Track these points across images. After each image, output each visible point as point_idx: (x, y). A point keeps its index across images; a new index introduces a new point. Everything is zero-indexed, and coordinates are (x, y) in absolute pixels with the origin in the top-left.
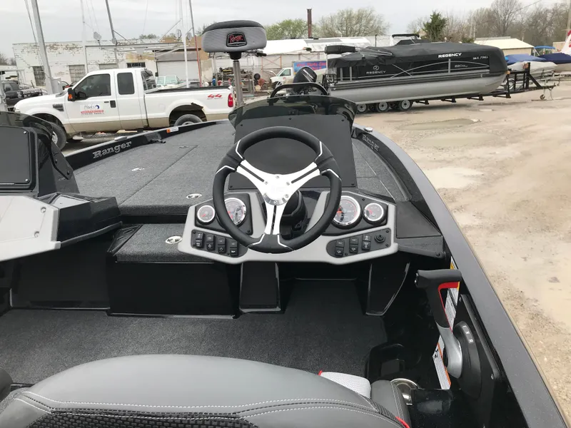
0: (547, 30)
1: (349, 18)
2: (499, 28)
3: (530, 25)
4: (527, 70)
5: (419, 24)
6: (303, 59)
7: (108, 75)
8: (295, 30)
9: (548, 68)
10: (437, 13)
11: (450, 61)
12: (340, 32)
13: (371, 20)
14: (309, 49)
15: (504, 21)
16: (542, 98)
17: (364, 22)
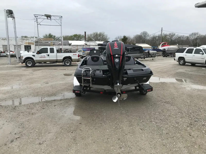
0: (157, 42)
1: (97, 35)
2: (142, 41)
3: (152, 40)
4: (149, 52)
5: (119, 38)
6: (84, 47)
7: (47, 48)
8: (78, 38)
9: (155, 52)
10: (125, 36)
11: (130, 49)
12: (93, 39)
13: (103, 36)
14: (86, 44)
15: (144, 39)
16: (153, 59)
17: (101, 36)
